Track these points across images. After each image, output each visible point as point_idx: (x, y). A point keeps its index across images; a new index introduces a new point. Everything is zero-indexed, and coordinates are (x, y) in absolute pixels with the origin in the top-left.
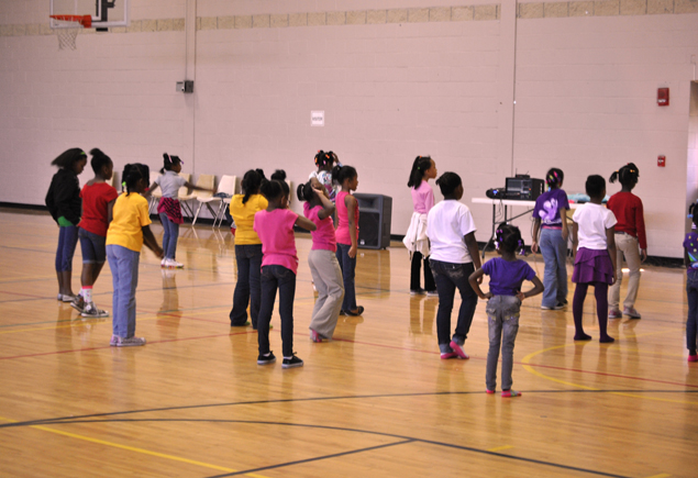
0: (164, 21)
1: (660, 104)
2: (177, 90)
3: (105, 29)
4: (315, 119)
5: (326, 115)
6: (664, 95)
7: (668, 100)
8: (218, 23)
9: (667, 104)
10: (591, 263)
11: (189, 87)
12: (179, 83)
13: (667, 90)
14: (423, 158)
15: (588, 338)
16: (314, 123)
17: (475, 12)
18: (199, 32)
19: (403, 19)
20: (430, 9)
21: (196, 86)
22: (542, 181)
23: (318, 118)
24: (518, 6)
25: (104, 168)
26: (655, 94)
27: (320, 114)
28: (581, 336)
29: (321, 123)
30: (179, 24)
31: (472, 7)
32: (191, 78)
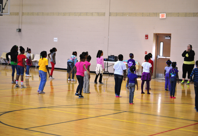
0: (13, 13)
1: (146, 39)
2: (17, 31)
3: (2, 15)
4: (55, 40)
5: (58, 39)
6: (147, 36)
7: (148, 38)
8: (28, 14)
9: (147, 39)
10: (146, 75)
11: (20, 30)
12: (17, 29)
13: (148, 35)
14: (100, 51)
15: (144, 93)
16: (55, 41)
17: (98, 14)
18: (23, 16)
19: (79, 15)
20: (87, 13)
21: (22, 30)
22: (117, 57)
23: (56, 39)
24: (110, 13)
25: (23, 51)
26: (145, 36)
27: (57, 39)
28: (143, 93)
29: (57, 41)
30: (17, 14)
31: (98, 13)
32: (20, 28)
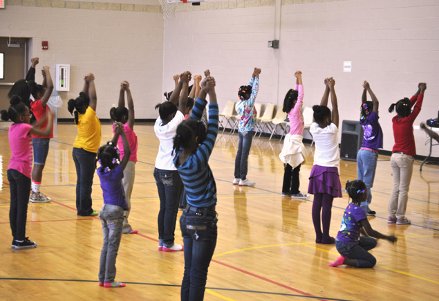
2: (267, 46)
4: (346, 67)
5: (352, 64)
11: (275, 44)
12: (270, 42)
16: (345, 70)
18: (283, 6)
27: (349, 64)
29: (349, 70)
30: (272, 1)
32: (278, 39)
